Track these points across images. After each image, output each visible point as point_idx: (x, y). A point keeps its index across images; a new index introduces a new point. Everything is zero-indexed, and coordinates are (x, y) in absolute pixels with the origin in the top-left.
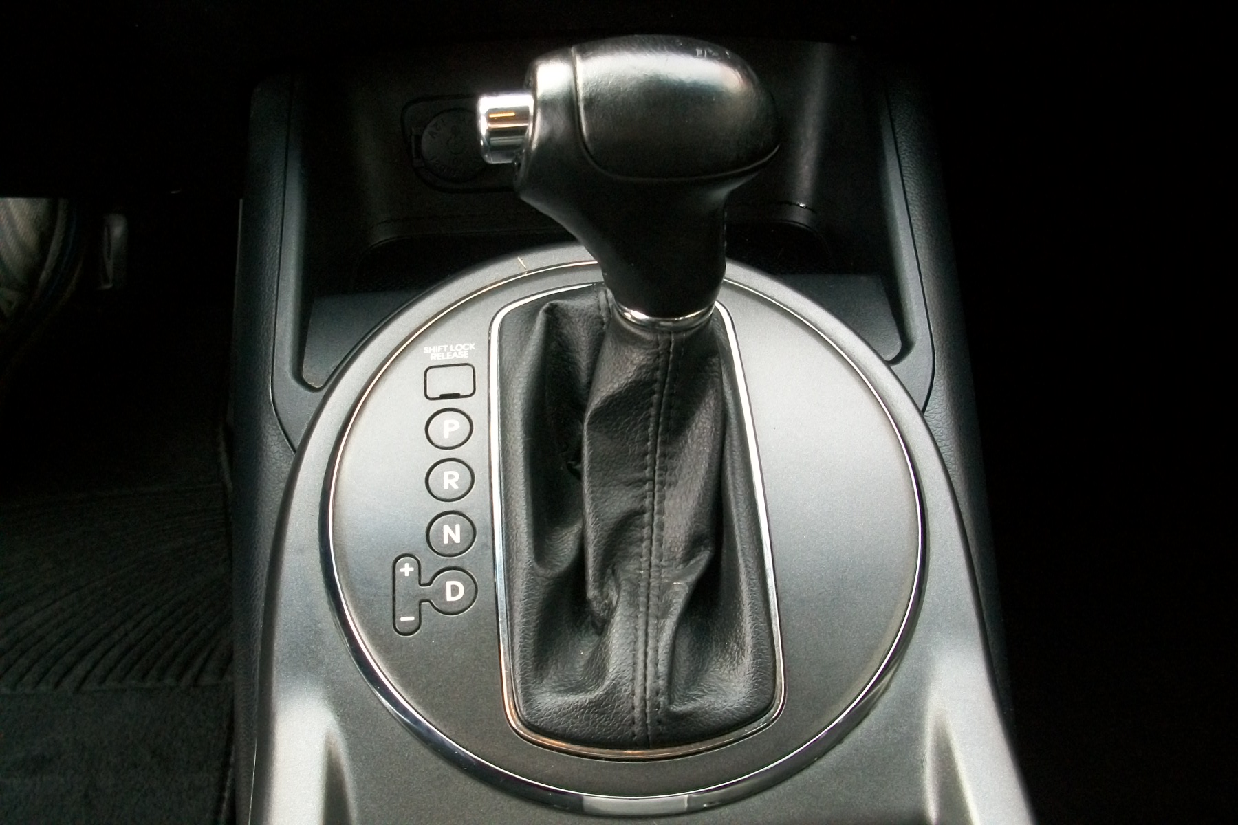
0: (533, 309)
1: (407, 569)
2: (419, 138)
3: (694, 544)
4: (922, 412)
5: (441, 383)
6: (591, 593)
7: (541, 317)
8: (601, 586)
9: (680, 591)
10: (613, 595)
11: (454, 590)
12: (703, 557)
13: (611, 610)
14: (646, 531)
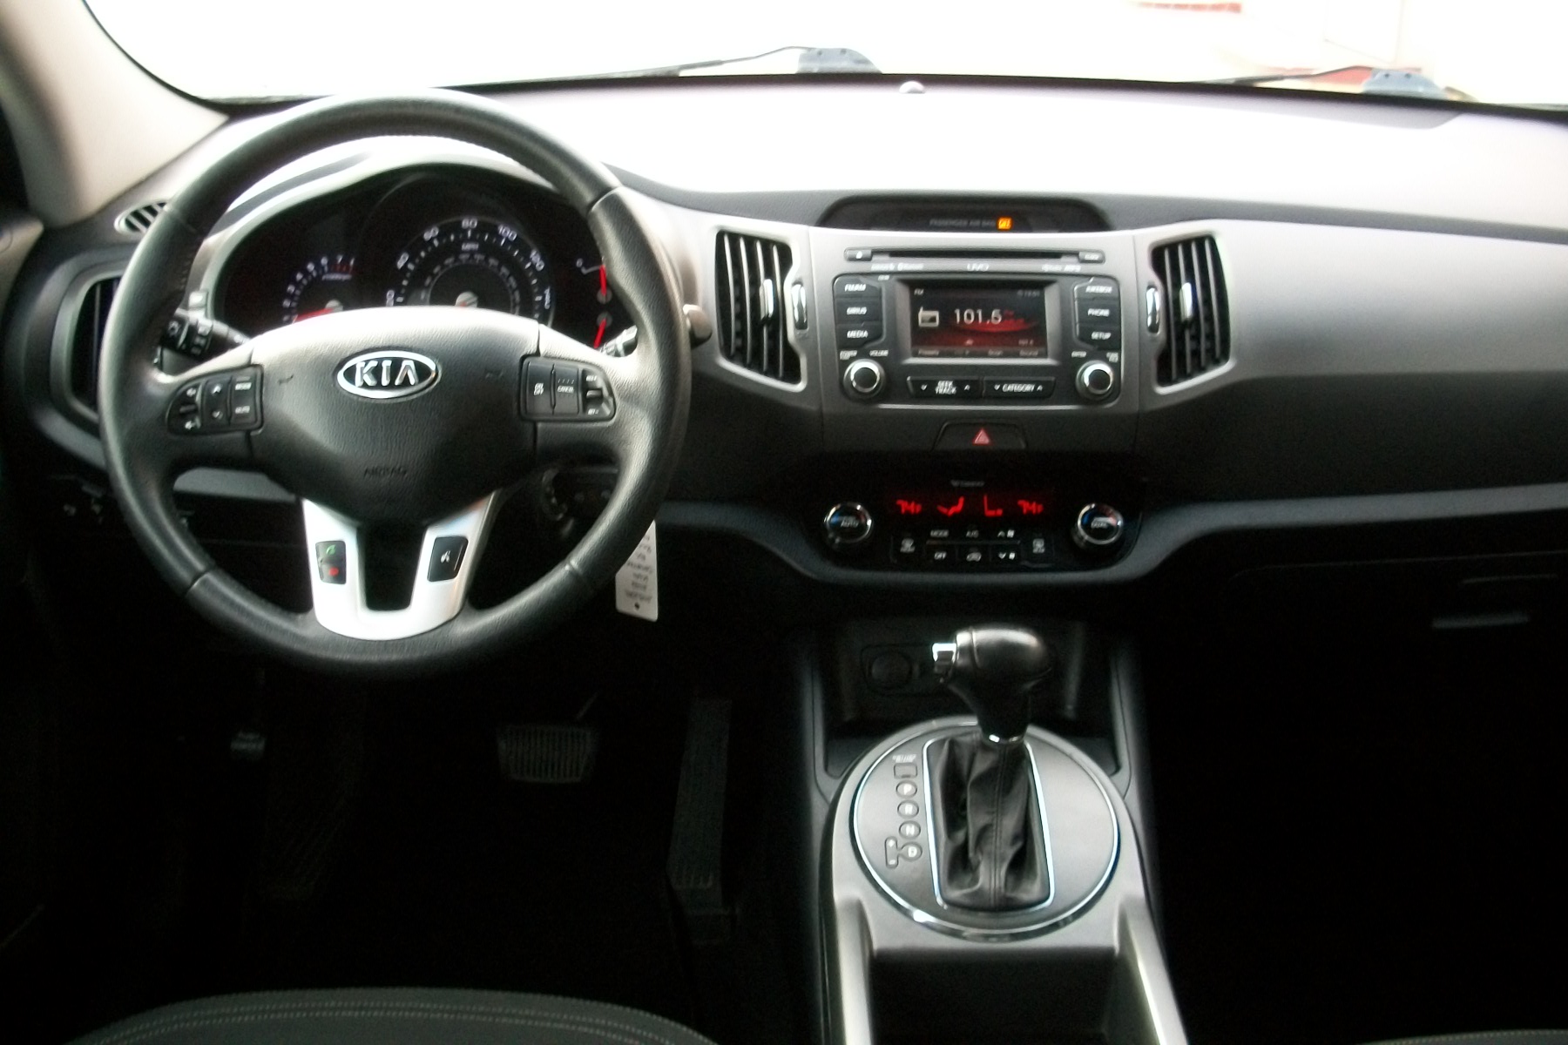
0: (942, 742)
1: (891, 843)
2: (870, 667)
3: (1015, 838)
4: (1123, 797)
5: (900, 771)
6: (971, 854)
7: (946, 745)
8: (975, 853)
9: (1010, 853)
10: (980, 858)
11: (912, 852)
12: (1019, 845)
13: (979, 863)
14: (994, 834)
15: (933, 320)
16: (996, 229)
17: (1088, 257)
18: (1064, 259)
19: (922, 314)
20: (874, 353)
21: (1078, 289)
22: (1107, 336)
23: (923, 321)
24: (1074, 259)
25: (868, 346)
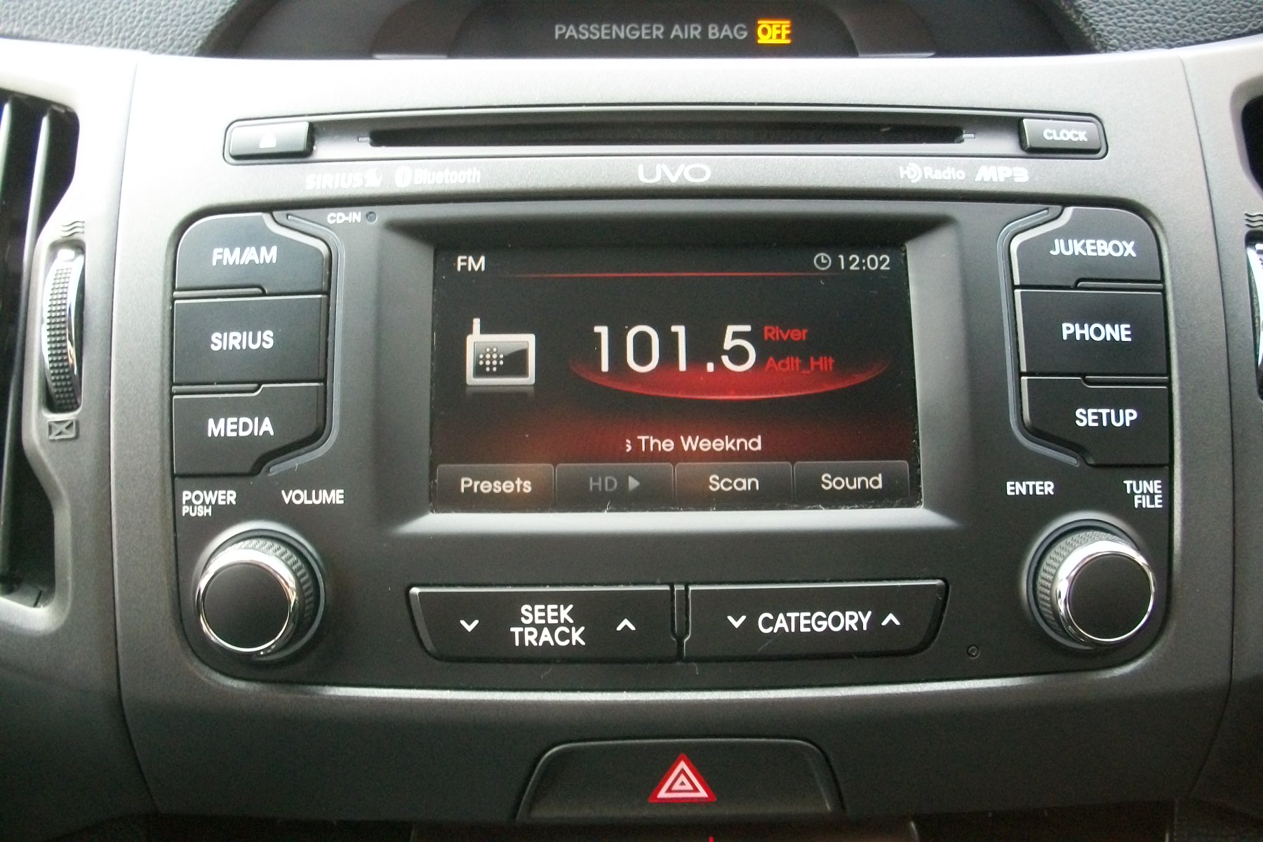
15: (515, 363)
16: (751, 48)
17: (1054, 133)
18: (971, 142)
19: (478, 341)
20: (295, 497)
21: (1022, 247)
22: (1129, 416)
23: (480, 371)
24: (1007, 144)
25: (276, 469)
